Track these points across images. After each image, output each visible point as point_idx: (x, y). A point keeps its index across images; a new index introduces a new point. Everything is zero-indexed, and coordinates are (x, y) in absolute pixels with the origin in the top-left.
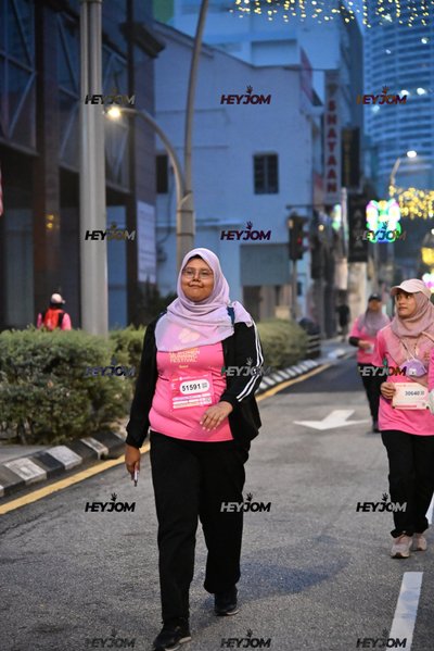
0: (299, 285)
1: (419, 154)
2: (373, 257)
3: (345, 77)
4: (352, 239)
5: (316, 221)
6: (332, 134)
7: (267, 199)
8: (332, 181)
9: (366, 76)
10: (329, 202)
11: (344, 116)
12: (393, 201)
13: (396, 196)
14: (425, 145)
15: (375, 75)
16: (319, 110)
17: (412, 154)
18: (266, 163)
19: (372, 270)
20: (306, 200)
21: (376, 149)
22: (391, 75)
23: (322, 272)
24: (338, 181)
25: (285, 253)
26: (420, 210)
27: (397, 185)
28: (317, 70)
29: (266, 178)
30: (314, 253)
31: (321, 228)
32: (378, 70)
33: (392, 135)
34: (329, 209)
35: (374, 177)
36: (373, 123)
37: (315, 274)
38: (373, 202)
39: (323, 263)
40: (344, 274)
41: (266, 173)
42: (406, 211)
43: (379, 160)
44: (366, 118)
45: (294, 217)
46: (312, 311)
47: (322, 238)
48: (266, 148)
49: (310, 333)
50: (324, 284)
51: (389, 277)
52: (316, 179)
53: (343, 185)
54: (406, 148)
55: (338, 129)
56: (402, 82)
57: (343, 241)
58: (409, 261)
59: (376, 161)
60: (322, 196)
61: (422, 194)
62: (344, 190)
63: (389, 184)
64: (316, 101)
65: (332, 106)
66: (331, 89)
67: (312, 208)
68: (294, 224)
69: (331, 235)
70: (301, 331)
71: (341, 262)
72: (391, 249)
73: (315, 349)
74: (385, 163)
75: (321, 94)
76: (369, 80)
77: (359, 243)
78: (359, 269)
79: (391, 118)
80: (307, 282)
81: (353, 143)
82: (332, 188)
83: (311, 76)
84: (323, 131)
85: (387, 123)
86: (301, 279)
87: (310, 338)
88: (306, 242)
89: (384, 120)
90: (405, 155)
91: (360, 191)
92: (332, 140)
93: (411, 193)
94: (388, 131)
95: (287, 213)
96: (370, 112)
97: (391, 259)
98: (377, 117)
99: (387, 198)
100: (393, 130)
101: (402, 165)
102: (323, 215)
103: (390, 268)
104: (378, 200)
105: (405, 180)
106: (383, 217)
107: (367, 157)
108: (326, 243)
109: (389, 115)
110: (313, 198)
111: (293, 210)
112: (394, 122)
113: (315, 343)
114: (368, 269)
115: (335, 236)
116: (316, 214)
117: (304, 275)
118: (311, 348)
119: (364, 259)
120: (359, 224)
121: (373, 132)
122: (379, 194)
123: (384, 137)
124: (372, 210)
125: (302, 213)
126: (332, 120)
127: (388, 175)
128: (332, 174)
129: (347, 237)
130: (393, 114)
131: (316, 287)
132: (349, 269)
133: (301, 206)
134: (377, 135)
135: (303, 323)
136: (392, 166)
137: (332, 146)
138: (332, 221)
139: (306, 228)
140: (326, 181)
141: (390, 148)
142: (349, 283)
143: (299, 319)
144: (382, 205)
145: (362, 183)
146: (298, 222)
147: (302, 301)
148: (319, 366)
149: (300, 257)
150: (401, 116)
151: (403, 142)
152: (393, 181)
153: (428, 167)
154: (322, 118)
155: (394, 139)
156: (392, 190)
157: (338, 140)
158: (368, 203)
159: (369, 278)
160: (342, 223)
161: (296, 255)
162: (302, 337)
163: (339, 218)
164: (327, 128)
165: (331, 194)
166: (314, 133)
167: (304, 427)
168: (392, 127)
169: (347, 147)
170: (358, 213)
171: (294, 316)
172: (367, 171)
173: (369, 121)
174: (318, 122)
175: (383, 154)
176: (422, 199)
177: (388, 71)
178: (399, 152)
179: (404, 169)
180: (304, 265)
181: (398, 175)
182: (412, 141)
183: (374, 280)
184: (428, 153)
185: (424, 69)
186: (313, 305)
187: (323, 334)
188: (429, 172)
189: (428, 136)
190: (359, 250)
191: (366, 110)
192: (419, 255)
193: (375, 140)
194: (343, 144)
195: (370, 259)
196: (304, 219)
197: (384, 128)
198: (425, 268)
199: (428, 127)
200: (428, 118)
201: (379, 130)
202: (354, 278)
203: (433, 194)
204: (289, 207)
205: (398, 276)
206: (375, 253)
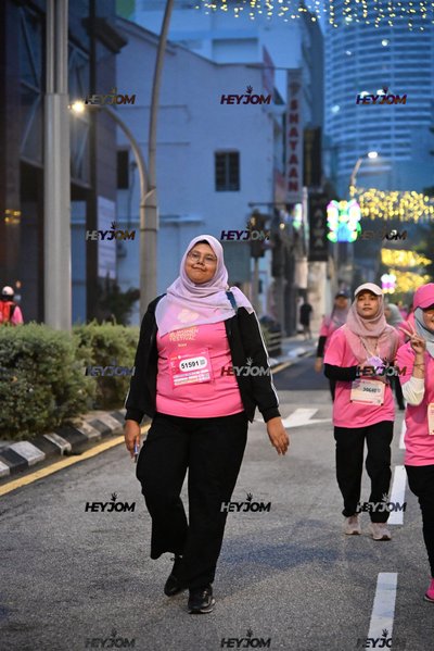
0: (260, 283)
1: (379, 154)
2: (333, 256)
3: (306, 77)
4: (313, 239)
5: (277, 219)
6: (294, 132)
7: (228, 195)
8: (293, 180)
9: (327, 77)
10: (290, 201)
11: (305, 116)
12: (354, 201)
13: (357, 196)
14: (385, 146)
15: (336, 76)
16: (281, 109)
17: (373, 155)
18: (227, 162)
19: (332, 270)
20: (267, 198)
21: (336, 149)
22: (352, 76)
23: (282, 270)
24: (300, 179)
25: (247, 250)
26: (381, 211)
27: (357, 186)
28: (279, 69)
29: (227, 176)
30: (275, 252)
31: (282, 226)
32: (338, 71)
33: (351, 136)
34: (290, 208)
35: (334, 178)
36: (333, 123)
37: (275, 273)
38: (333, 202)
39: (283, 262)
40: (305, 273)
41: (227, 171)
42: (366, 211)
43: (339, 160)
44: (327, 118)
45: (256, 215)
46: (272, 309)
47: (283, 236)
48: (228, 146)
49: (272, 331)
50: (284, 282)
51: (348, 278)
52: (278, 178)
53: (305, 184)
54: (366, 149)
55: (300, 128)
56: (362, 83)
57: (303, 239)
58: (369, 262)
59: (335, 162)
60: (283, 195)
61: (383, 195)
62: (305, 190)
63: (350, 185)
64: (278, 100)
65: (294, 105)
66: (293, 87)
67: (272, 205)
68: (257, 221)
69: (291, 233)
71: (301, 261)
72: (350, 249)
73: (276, 347)
74: (343, 163)
75: (283, 93)
76: (329, 80)
77: (319, 242)
78: (319, 268)
79: (351, 119)
80: (268, 280)
81: (315, 143)
82: (293, 187)
83: (272, 74)
84: (285, 129)
85: (347, 124)
86: (262, 277)
87: (272, 336)
89: (343, 120)
90: (366, 156)
91: (320, 191)
92: (293, 139)
93: (371, 193)
94: (348, 132)
95: (249, 211)
96: (330, 113)
97: (351, 259)
98: (337, 117)
99: (348, 198)
100: (353, 131)
101: (362, 165)
102: (284, 214)
103: (349, 268)
104: (338, 201)
105: (366, 180)
106: (344, 220)
107: (327, 157)
108: (287, 241)
109: (348, 115)
110: (274, 196)
111: (256, 208)
112: (354, 123)
113: (275, 341)
114: (328, 268)
115: (296, 235)
116: (277, 213)
117: (264, 272)
118: (272, 345)
119: (324, 258)
120: (320, 224)
121: (332, 132)
122: (340, 195)
123: (344, 137)
124: (333, 209)
125: (264, 210)
126: (294, 119)
127: (350, 175)
128: (293, 173)
129: (307, 236)
130: (353, 114)
131: (276, 285)
132: (309, 267)
133: (262, 204)
134: (337, 135)
135: (264, 321)
136: (353, 166)
137: (294, 144)
138: (293, 220)
139: (268, 226)
140: (287, 180)
141: (350, 148)
142: (309, 282)
144: (343, 205)
145: (323, 182)
146: (260, 219)
147: (263, 298)
148: (280, 364)
149: (262, 255)
150: (361, 117)
151: (363, 143)
152: (354, 181)
153: (388, 168)
154: (284, 116)
155: (353, 140)
156: (353, 190)
157: (300, 139)
158: (328, 203)
159: (329, 278)
160: (302, 222)
161: (258, 253)
163: (300, 216)
164: (289, 128)
165: (293, 193)
166: (276, 131)
168: (351, 127)
169: (309, 147)
170: (319, 213)
172: (327, 170)
173: (329, 122)
174: (280, 120)
175: (343, 155)
176: (382, 200)
177: (348, 73)
178: (358, 153)
179: (365, 170)
180: (265, 263)
181: (359, 176)
182: (371, 143)
183: (334, 278)
184: (388, 155)
185: (385, 71)
186: (273, 303)
187: (284, 332)
188: (388, 173)
189: (388, 137)
190: (320, 248)
191: (326, 110)
192: (378, 256)
193: (335, 140)
194: (305, 143)
195: (330, 259)
196: (266, 218)
197: (344, 129)
198: (385, 269)
199: (388, 128)
200: (388, 119)
201: (338, 130)
202: (313, 277)
203: (394, 196)
204: (251, 205)
205: (356, 276)
206: (335, 252)
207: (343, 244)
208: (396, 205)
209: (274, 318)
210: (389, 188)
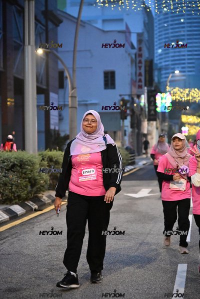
0: (125, 131)
1: (180, 72)
2: (159, 119)
3: (146, 36)
4: (149, 111)
5: (133, 102)
6: (140, 62)
7: (110, 91)
8: (140, 84)
9: (155, 36)
10: (139, 93)
11: (146, 54)
12: (168, 93)
13: (170, 91)
14: (183, 68)
15: (160, 36)
16: (134, 51)
17: (177, 72)
18: (109, 76)
19: (158, 125)
20: (128, 92)
21: (160, 69)
22: (167, 36)
23: (135, 125)
24: (143, 84)
25: (119, 116)
26: (181, 98)
27: (170, 86)
28: (133, 33)
29: (110, 82)
30: (132, 117)
31: (135, 105)
32: (161, 33)
33: (167, 63)
34: (139, 97)
35: (159, 82)
36: (159, 58)
37: (132, 126)
38: (159, 94)
39: (136, 121)
40: (146, 126)
41: (110, 80)
42: (174, 98)
43: (161, 75)
44: (156, 55)
45: (123, 100)
46: (131, 143)
47: (135, 110)
48: (110, 68)
49: (131, 153)
50: (136, 131)
51: (166, 128)
52: (133, 83)
53: (145, 85)
54: (174, 69)
55: (143, 60)
56: (172, 39)
57: (145, 111)
58: (176, 121)
59: (160, 75)
60: (135, 91)
61: (182, 90)
62: (146, 88)
63: (167, 86)
64: (133, 47)
65: (140, 49)
66: (140, 41)
67: (130, 95)
68: (123, 103)
69: (139, 108)
70: (126, 152)
71: (144, 121)
72: (167, 115)
73: (133, 161)
74: (164, 76)
75: (135, 44)
76: (157, 38)
77: (152, 112)
78: (152, 124)
79: (167, 55)
80: (129, 130)
81: (150, 67)
82: (140, 87)
83: (130, 35)
84: (136, 60)
85: (165, 58)
86: (126, 128)
87: (130, 155)
88: (128, 112)
89: (163, 56)
90: (174, 72)
91: (153, 89)
92: (140, 65)
93: (176, 90)
94: (165, 61)
95: (120, 98)
96: (157, 53)
97: (167, 120)
98: (160, 55)
99: (165, 92)
100: (168, 61)
101: (172, 77)
102: (136, 99)
103: (166, 124)
104: (161, 93)
105: (174, 84)
106: (163, 101)
107: (156, 73)
108: (137, 112)
110: (131, 92)
111: (123, 97)
112: (168, 57)
113: (132, 158)
114: (156, 124)
115: (142, 109)
116: (133, 99)
117: (127, 126)
118: (131, 160)
119: (155, 120)
120: (153, 104)
121: (158, 62)
122: (162, 90)
123: (164, 64)
124: (159, 97)
125: (126, 98)
126: (140, 56)
127: (166, 81)
128: (140, 81)
129: (147, 110)
130: (168, 53)
131: (132, 132)
132: (148, 124)
133: (126, 95)
134: (160, 63)
135: (127, 149)
136: (168, 77)
137: (140, 67)
138: (140, 102)
139: (128, 105)
140: (137, 84)
141: (167, 69)
142: (148, 130)
143: (125, 147)
144: (163, 95)
145: (154, 85)
146: (125, 102)
147: (126, 138)
148: (134, 168)
149: (126, 118)
150: (171, 54)
151: (172, 67)
152: (168, 84)
153: (184, 78)
154: (136, 55)
155: (168, 65)
156: (168, 88)
157: (143, 65)
158: (157, 94)
159: (157, 128)
160: (145, 103)
161: (124, 117)
162: (126, 155)
163: (143, 100)
164: (138, 60)
165: (140, 90)
166: (132, 61)
167: (129, 196)
168: (167, 59)
169: (147, 68)
170: (152, 99)
171: (123, 145)
172: (156, 79)
173: (157, 57)
174: (134, 56)
175: (163, 72)
176: (182, 93)
177: (165, 34)
178: (170, 71)
179: (173, 79)
180: (127, 122)
181: (170, 82)
182: (176, 66)
183: (159, 129)
184: (184, 72)
185: (182, 33)
186: (131, 140)
187: (136, 154)
188: (184, 80)
189: (184, 64)
190: (153, 115)
191: (155, 51)
192: (180, 118)
193: (160, 65)
194: (145, 67)
195: (158, 120)
196: (128, 101)
197: (164, 60)
198: (183, 124)
199: (184, 59)
200: (184, 55)
201: (161, 61)
202: (150, 128)
203: (187, 90)
204: (120, 95)
205: (170, 128)
206: (160, 117)
207: (163, 113)
208: (188, 95)
209: (132, 147)
210: (185, 87)
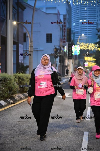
0: (57, 64)
1: (84, 35)
2: (73, 58)
3: (67, 17)
4: (69, 54)
6: (65, 29)
7: (49, 44)
8: (64, 40)
10: (64, 45)
11: (67, 26)
12: (78, 45)
14: (85, 33)
17: (83, 35)
18: (49, 36)
19: (73, 61)
20: (58, 45)
21: (74, 33)
23: (62, 61)
24: (66, 40)
26: (85, 48)
28: (61, 14)
30: (60, 57)
31: (62, 51)
32: (75, 15)
33: (78, 30)
34: (64, 47)
35: (74, 40)
36: (74, 27)
37: (60, 62)
38: (74, 46)
39: (62, 59)
40: (67, 62)
41: (49, 38)
42: (81, 48)
44: (72, 26)
45: (56, 48)
48: (49, 32)
50: (62, 64)
51: (77, 63)
52: (61, 40)
53: (67, 41)
54: (81, 33)
56: (80, 18)
57: (67, 54)
58: (82, 60)
59: (74, 36)
60: (62, 44)
61: (85, 44)
62: (67, 43)
63: (77, 42)
65: (65, 23)
66: (65, 19)
67: (59, 46)
68: (56, 50)
69: (64, 53)
71: (66, 59)
72: (77, 56)
74: (76, 37)
75: (62, 20)
76: (73, 17)
77: (70, 55)
78: (70, 61)
79: (78, 26)
81: (70, 32)
82: (64, 42)
83: (60, 16)
85: (77, 27)
86: (57, 63)
90: (81, 35)
91: (71, 43)
92: (65, 31)
93: (82, 44)
95: (54, 47)
96: (73, 25)
97: (78, 59)
98: (74, 26)
101: (80, 37)
102: (62, 48)
103: (77, 61)
104: (75, 45)
105: (81, 41)
106: (76, 50)
107: (72, 35)
108: (63, 55)
109: (77, 26)
110: (60, 44)
111: (56, 47)
112: (78, 27)
113: (60, 78)
114: (72, 61)
117: (58, 62)
119: (71, 59)
120: (70, 51)
121: (73, 29)
122: (75, 44)
123: (76, 31)
125: (58, 47)
126: (65, 26)
127: (77, 39)
128: (64, 39)
129: (67, 53)
130: (78, 25)
131: (60, 65)
132: (68, 61)
133: (57, 46)
134: (74, 30)
136: (78, 37)
137: (64, 32)
138: (64, 50)
139: (58, 51)
140: (63, 40)
141: (77, 33)
142: (68, 64)
144: (76, 46)
145: (71, 41)
147: (57, 68)
149: (57, 58)
150: (80, 26)
151: (81, 32)
152: (78, 41)
153: (86, 38)
154: (62, 26)
156: (78, 43)
158: (72, 46)
159: (72, 63)
160: (66, 50)
163: (66, 49)
164: (63, 28)
165: (64, 43)
166: (60, 29)
167: (59, 97)
168: (78, 28)
169: (68, 33)
170: (70, 48)
172: (72, 38)
173: (73, 27)
175: (76, 35)
176: (85, 45)
177: (77, 16)
178: (79, 34)
180: (58, 60)
181: (79, 40)
182: (82, 32)
183: (74, 63)
184: (86, 35)
185: (86, 15)
186: (59, 69)
187: (62, 76)
188: (86, 39)
189: (86, 31)
191: (72, 24)
192: (84, 58)
193: (74, 31)
194: (67, 32)
196: (58, 49)
197: (76, 29)
198: (85, 61)
199: (86, 29)
201: (75, 29)
202: (69, 63)
203: (88, 44)
205: (79, 63)
206: (74, 57)
207: (76, 55)
208: (88, 47)
209: (60, 72)
210: (86, 43)
